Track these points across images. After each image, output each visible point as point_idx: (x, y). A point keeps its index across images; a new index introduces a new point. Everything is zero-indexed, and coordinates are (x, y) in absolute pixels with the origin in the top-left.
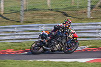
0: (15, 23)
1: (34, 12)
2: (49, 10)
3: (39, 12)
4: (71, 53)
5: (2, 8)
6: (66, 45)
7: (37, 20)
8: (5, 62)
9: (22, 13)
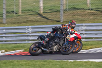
0: (55, 23)
1: (74, 11)
2: (89, 9)
3: (79, 12)
4: (68, 54)
5: (42, 7)
6: (64, 47)
7: (78, 19)
8: (45, 62)
9: (62, 12)
